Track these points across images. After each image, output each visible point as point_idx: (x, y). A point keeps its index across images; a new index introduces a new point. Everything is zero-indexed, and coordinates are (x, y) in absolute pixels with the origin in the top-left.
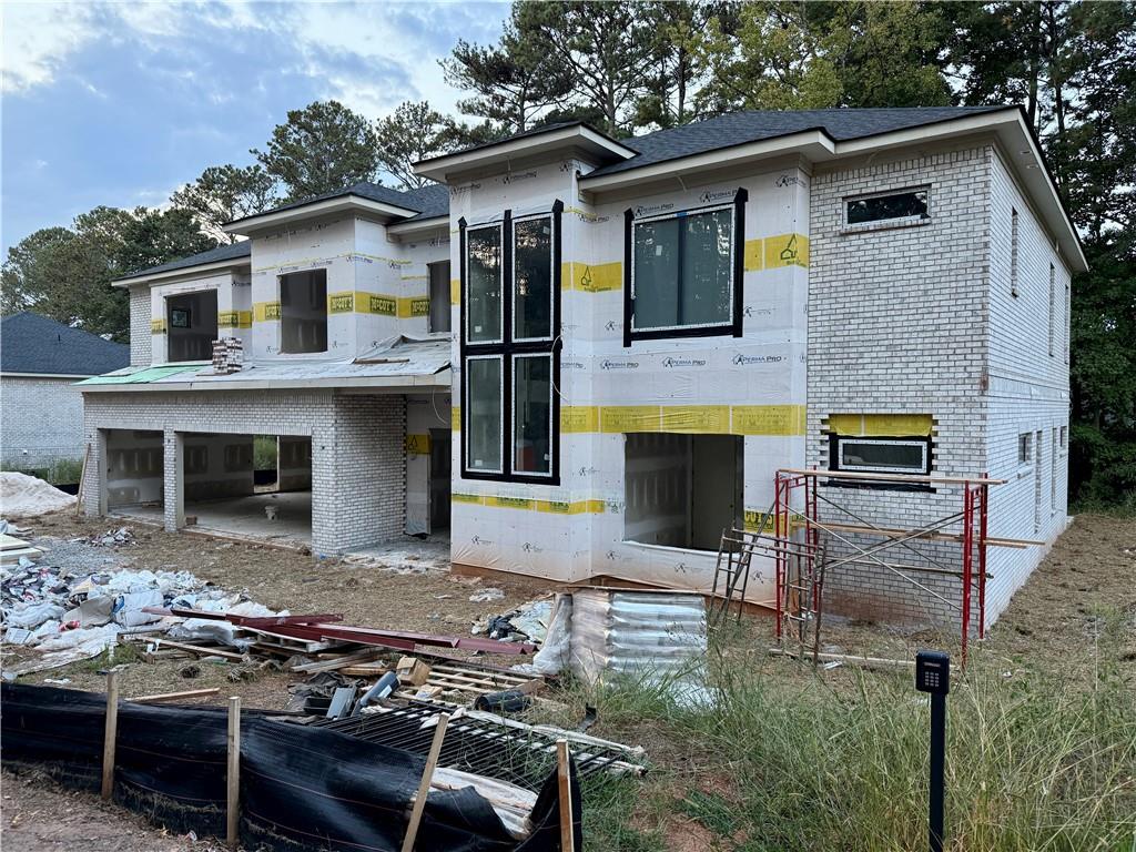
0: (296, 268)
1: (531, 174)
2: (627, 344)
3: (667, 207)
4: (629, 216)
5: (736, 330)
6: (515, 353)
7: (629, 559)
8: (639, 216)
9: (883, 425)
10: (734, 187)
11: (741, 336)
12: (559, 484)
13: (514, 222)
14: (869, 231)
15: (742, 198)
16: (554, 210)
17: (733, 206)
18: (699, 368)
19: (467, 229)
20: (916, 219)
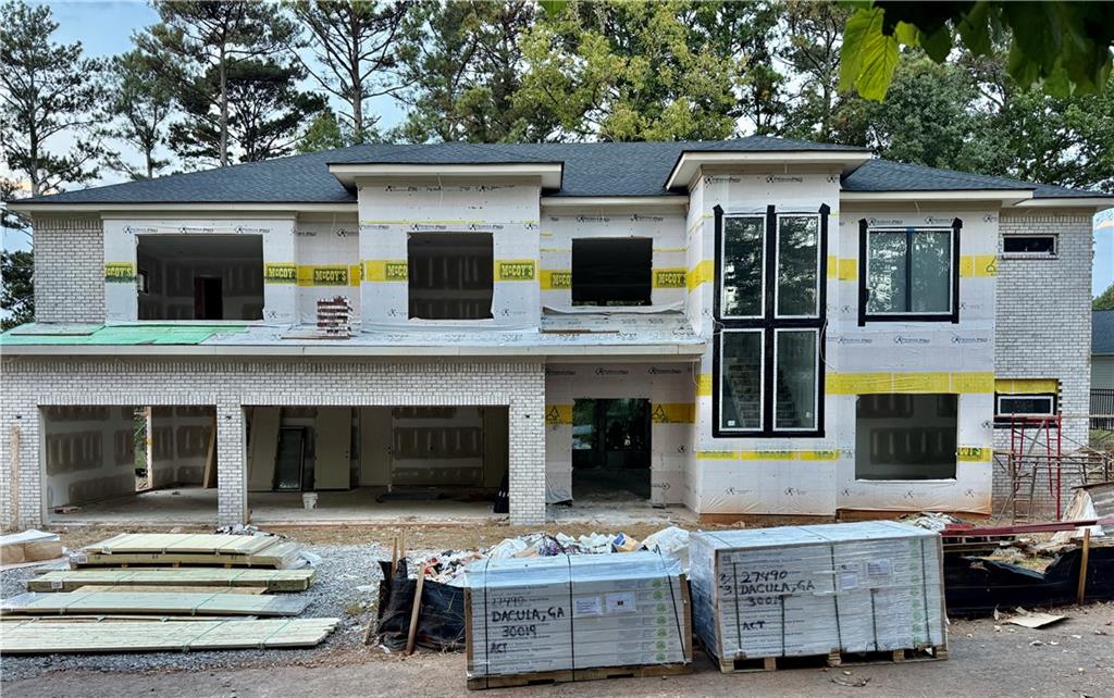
0: (444, 227)
1: (797, 180)
2: (861, 323)
3: (897, 222)
4: (863, 225)
5: (954, 319)
6: (778, 327)
7: (863, 494)
8: (872, 226)
9: (1026, 386)
10: (952, 216)
11: (957, 322)
12: (823, 436)
13: (778, 216)
14: (1022, 259)
15: (958, 224)
16: (820, 211)
17: (952, 230)
18: (924, 345)
19: (724, 217)
20: (1047, 254)
